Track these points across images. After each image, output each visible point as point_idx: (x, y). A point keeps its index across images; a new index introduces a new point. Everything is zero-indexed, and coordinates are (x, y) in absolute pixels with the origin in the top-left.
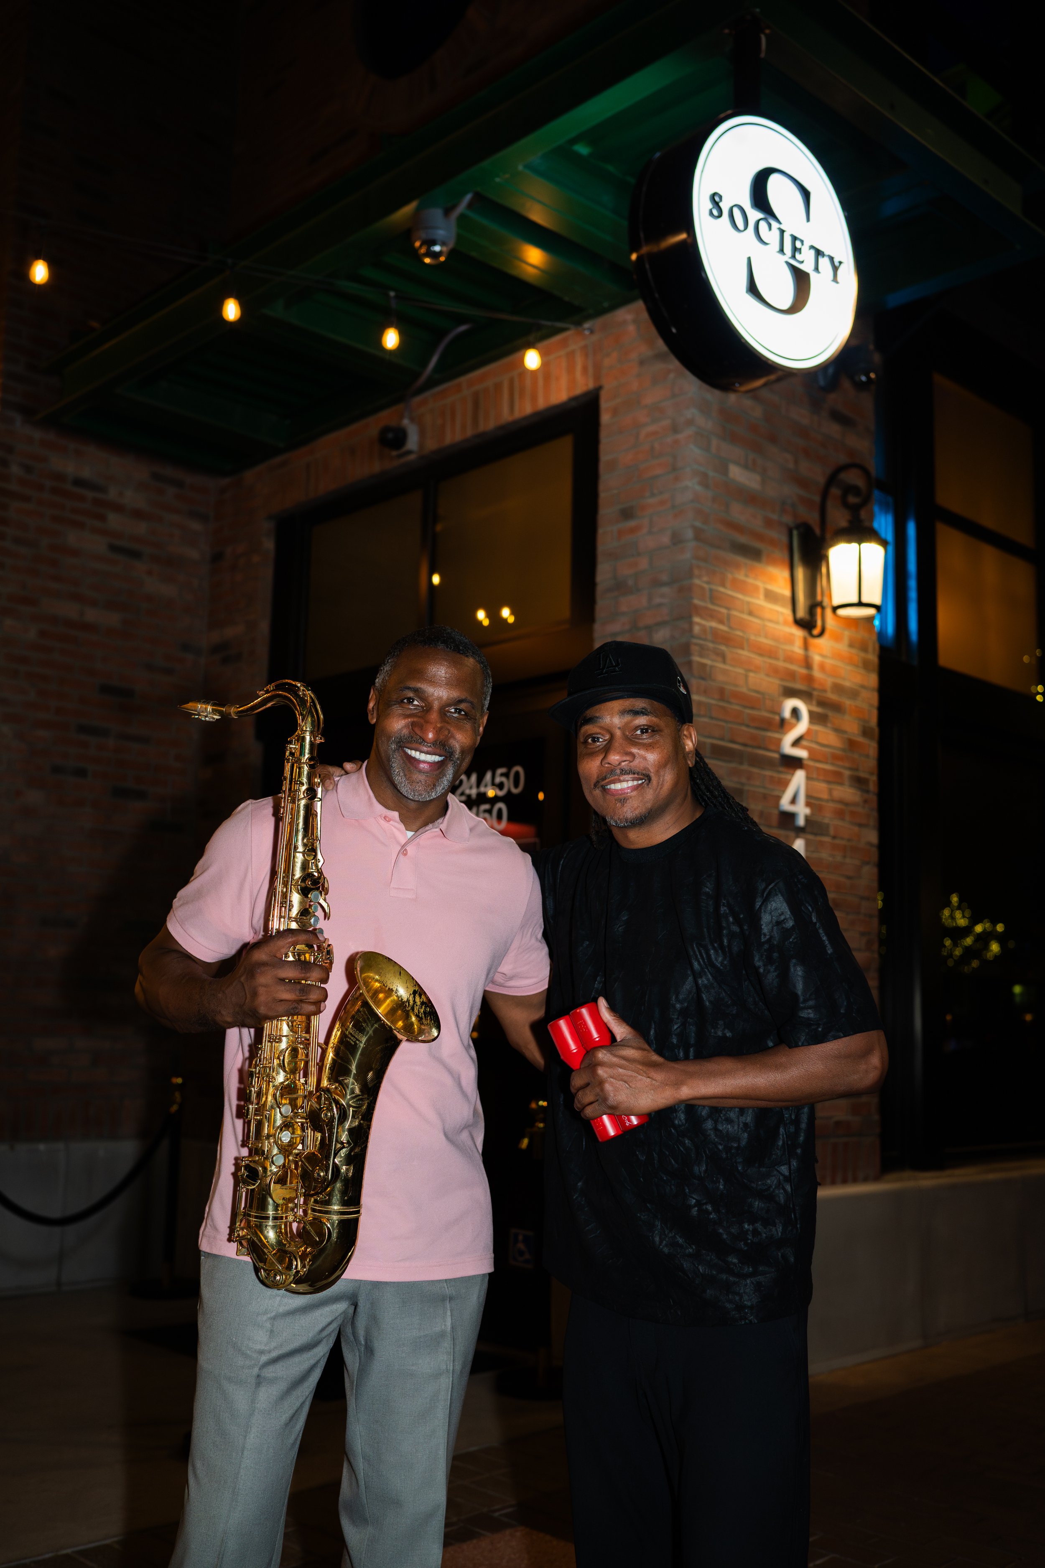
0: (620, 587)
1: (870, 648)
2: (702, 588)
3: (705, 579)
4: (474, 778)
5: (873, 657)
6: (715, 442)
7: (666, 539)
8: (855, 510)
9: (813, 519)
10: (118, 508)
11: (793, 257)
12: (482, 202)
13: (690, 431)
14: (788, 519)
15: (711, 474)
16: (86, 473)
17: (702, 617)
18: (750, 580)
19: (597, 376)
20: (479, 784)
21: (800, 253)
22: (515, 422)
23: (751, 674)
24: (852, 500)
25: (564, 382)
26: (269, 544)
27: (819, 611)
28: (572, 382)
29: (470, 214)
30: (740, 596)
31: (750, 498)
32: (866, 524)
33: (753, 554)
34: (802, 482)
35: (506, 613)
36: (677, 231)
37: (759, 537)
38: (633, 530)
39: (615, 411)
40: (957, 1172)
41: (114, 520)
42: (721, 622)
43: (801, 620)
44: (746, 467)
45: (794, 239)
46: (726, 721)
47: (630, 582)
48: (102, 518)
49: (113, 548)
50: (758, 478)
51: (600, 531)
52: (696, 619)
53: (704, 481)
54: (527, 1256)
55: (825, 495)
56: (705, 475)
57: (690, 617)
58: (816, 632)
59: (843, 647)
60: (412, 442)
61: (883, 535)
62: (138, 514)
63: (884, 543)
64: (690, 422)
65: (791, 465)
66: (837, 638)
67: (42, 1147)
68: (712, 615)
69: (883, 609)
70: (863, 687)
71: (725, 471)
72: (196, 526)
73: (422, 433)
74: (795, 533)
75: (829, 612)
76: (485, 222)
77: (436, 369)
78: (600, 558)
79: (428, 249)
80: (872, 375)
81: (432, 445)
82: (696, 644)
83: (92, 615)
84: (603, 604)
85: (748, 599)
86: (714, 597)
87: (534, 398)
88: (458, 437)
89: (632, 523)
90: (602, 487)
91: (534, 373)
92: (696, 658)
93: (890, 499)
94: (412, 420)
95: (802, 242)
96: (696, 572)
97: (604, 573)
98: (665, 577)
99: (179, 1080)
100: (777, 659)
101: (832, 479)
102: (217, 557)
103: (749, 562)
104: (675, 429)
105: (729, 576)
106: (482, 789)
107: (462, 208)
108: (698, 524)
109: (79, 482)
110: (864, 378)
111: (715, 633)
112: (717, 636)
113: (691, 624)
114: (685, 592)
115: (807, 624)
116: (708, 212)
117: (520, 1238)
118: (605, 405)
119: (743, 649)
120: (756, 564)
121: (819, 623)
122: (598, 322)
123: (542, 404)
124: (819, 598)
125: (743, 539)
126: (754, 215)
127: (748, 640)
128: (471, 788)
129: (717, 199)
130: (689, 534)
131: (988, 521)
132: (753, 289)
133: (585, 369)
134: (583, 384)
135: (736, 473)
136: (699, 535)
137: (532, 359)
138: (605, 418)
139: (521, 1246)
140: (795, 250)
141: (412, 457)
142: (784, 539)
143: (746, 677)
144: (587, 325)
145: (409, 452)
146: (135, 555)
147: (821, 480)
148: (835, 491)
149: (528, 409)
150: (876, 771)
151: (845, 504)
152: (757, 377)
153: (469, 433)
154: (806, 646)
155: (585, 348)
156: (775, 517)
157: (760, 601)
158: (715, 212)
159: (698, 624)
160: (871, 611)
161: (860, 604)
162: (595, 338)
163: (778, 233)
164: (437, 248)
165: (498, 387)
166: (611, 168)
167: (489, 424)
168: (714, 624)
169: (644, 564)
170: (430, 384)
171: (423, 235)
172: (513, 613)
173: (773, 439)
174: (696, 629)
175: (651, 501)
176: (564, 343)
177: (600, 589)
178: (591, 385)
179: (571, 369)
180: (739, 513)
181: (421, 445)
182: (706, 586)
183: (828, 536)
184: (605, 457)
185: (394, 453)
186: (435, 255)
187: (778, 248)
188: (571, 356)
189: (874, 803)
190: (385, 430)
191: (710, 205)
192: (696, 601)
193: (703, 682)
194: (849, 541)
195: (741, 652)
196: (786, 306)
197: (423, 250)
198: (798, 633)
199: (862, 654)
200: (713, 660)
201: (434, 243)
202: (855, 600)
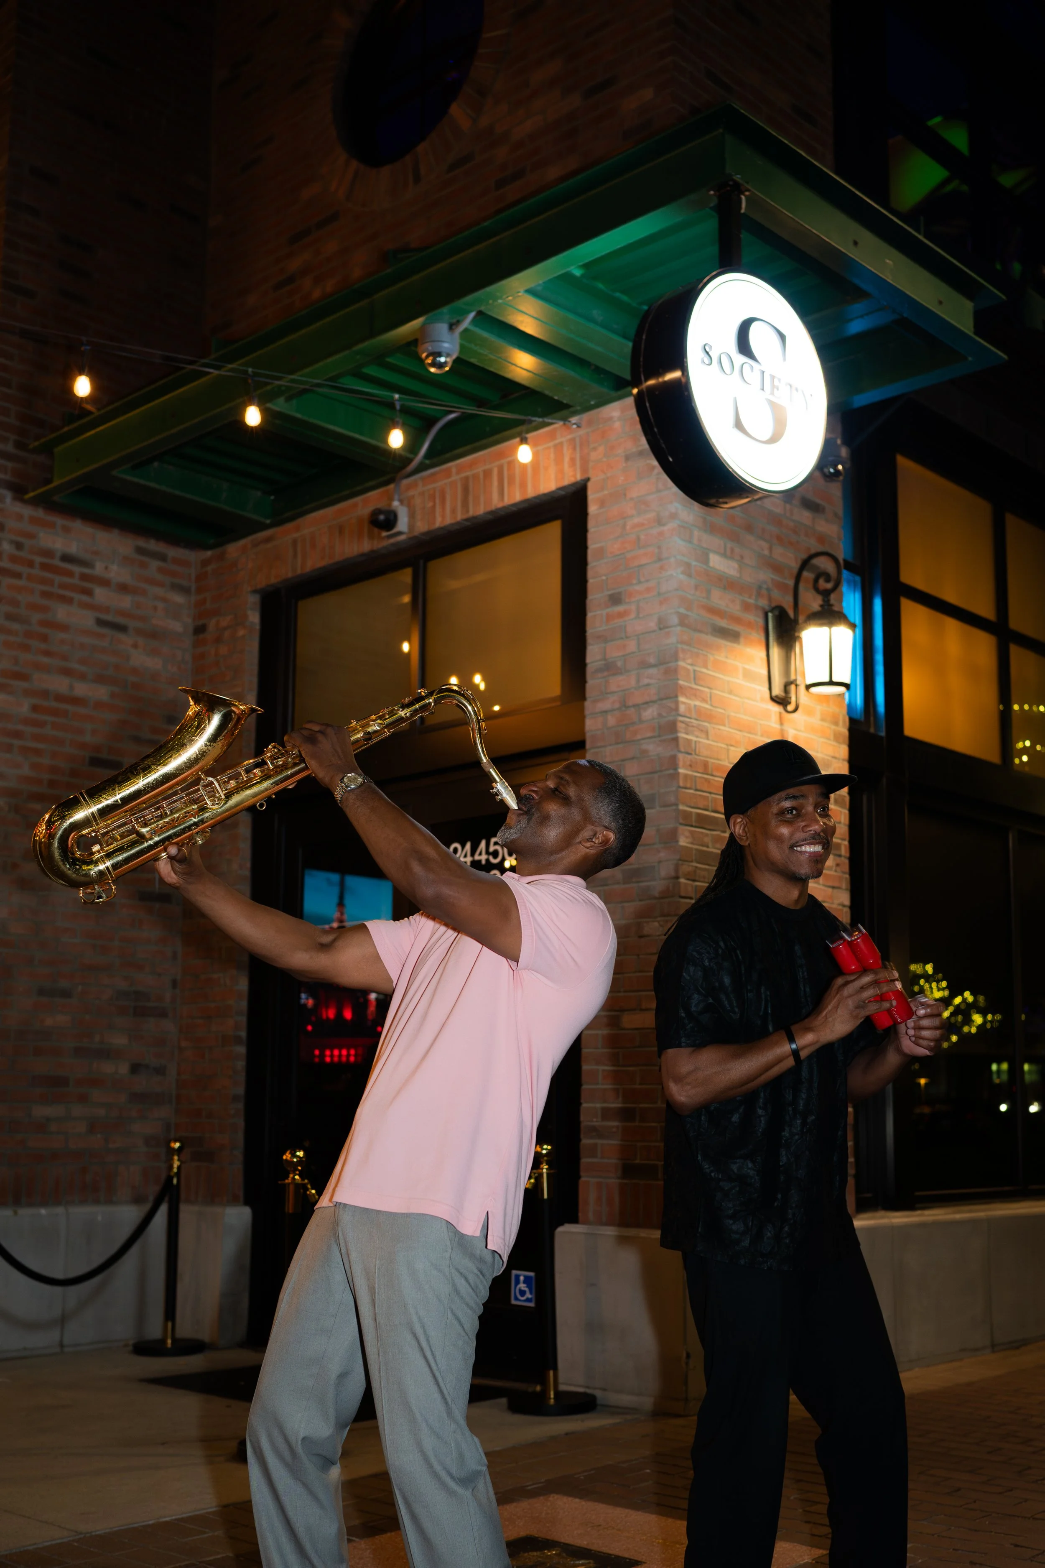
0: (610, 668)
1: (841, 723)
2: (688, 670)
3: (689, 661)
4: (468, 846)
5: (843, 730)
6: (696, 533)
7: (652, 624)
8: (826, 594)
9: (787, 602)
10: (105, 583)
11: (772, 393)
12: (483, 318)
13: (673, 525)
14: (764, 603)
15: (694, 563)
16: (73, 549)
17: (687, 697)
18: (729, 661)
19: (584, 468)
20: (473, 852)
21: (778, 389)
22: (504, 508)
23: (732, 748)
24: (823, 584)
25: (552, 472)
26: (254, 618)
27: (793, 687)
28: (561, 471)
29: (472, 328)
30: (721, 676)
31: (729, 584)
32: (836, 608)
33: (733, 636)
34: (777, 568)
35: (478, 679)
36: (672, 369)
37: (737, 620)
38: (621, 615)
39: (602, 503)
40: (927, 1212)
41: (101, 594)
42: (704, 700)
43: (776, 696)
44: (724, 555)
45: (773, 377)
46: (710, 793)
47: (619, 664)
48: (89, 593)
49: (100, 622)
50: (735, 565)
51: (589, 615)
52: (682, 699)
53: (688, 570)
54: (528, 1295)
55: (798, 578)
56: (688, 565)
57: (676, 696)
58: (790, 708)
59: (816, 721)
60: (402, 525)
61: (852, 620)
62: (123, 588)
63: (853, 626)
64: (673, 516)
65: (766, 552)
66: (810, 712)
67: (43, 1211)
68: (695, 694)
69: (852, 688)
70: (834, 757)
71: (706, 561)
72: (178, 599)
73: (412, 516)
74: (770, 615)
75: (802, 688)
76: (485, 334)
77: (428, 455)
78: (589, 640)
79: (434, 359)
80: (840, 467)
81: (422, 527)
82: (682, 722)
83: (81, 689)
84: (592, 683)
85: (727, 678)
86: (696, 678)
87: (523, 485)
88: (448, 520)
89: (620, 608)
90: (590, 573)
91: (524, 466)
92: (682, 735)
93: (858, 579)
94: (401, 502)
95: (779, 380)
96: (681, 655)
97: (594, 654)
98: (652, 660)
99: (177, 1145)
100: (756, 734)
101: (805, 564)
102: (200, 630)
103: (729, 644)
104: (659, 521)
105: (711, 658)
106: (477, 857)
107: (466, 323)
108: (682, 610)
109: (67, 558)
110: (832, 470)
111: (698, 710)
112: (701, 714)
113: (677, 703)
114: (671, 673)
115: (782, 701)
116: (700, 361)
117: (522, 1278)
118: (592, 496)
119: (724, 725)
120: (735, 645)
121: (793, 699)
122: (585, 416)
123: (531, 493)
124: (793, 677)
125: (723, 623)
126: (739, 359)
127: (729, 716)
128: (465, 856)
129: (708, 349)
130: (675, 620)
131: (950, 596)
132: (739, 425)
133: (573, 460)
134: (570, 476)
135: (716, 562)
136: (683, 621)
137: (524, 454)
138: (592, 509)
139: (522, 1286)
140: (773, 387)
141: (402, 538)
142: (761, 621)
143: (728, 750)
144: (574, 420)
145: (400, 533)
146: (121, 629)
147: (795, 566)
148: (807, 575)
149: (517, 497)
150: (847, 837)
151: (817, 589)
152: (740, 497)
153: (460, 517)
154: (781, 721)
155: (572, 441)
156: (752, 601)
157: (739, 680)
158: (707, 360)
159: (684, 703)
160: (842, 689)
161: (831, 683)
162: (582, 432)
163: (759, 374)
164: (443, 359)
165: (487, 474)
166: (600, 286)
167: (479, 509)
168: (698, 703)
169: (632, 646)
170: (421, 468)
171: (430, 347)
172: (484, 679)
173: (749, 528)
174: (682, 708)
175: (637, 588)
176: (552, 436)
177: (590, 669)
178: (579, 477)
179: (559, 460)
180: (720, 599)
181: (411, 526)
182: (689, 667)
183: (801, 619)
184: (593, 545)
185: (384, 534)
186: (441, 366)
187: (759, 386)
188: (558, 448)
189: (846, 867)
190: (377, 512)
191: (702, 355)
192: (681, 682)
193: (689, 757)
194: (822, 625)
195: (722, 728)
196: (767, 436)
197: (429, 361)
198: (776, 709)
199: (833, 727)
200: (697, 737)
201: (440, 355)
202: (827, 680)
